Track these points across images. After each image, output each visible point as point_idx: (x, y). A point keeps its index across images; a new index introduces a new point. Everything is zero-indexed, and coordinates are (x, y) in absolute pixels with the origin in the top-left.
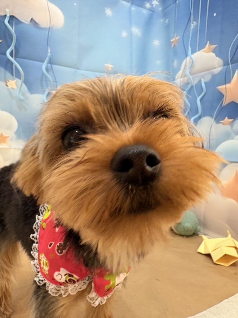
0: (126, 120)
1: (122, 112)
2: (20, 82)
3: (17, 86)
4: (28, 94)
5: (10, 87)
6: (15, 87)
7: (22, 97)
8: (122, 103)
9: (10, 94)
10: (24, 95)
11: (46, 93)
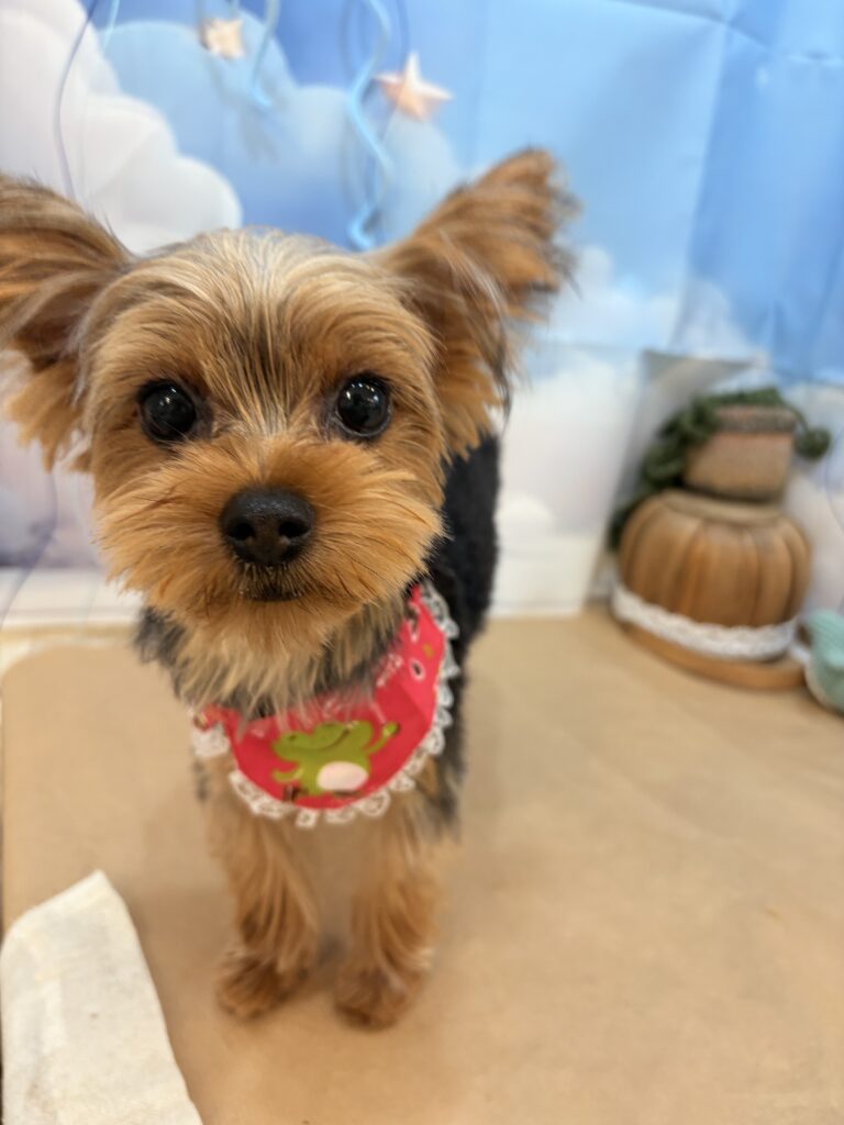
0: (281, 395)
1: (275, 377)
2: (257, 30)
3: (245, 45)
4: (287, 86)
5: (216, 49)
6: (236, 51)
7: (263, 100)
8: (276, 355)
9: (217, 78)
10: (270, 88)
11: (361, 81)
